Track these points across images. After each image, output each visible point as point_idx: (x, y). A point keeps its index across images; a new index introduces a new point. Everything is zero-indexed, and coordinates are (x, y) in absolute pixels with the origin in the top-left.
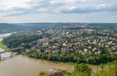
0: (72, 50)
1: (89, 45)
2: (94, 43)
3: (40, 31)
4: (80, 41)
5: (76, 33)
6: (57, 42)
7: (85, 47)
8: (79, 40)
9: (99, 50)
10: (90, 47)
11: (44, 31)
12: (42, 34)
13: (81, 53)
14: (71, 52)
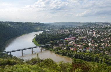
0: (98, 50)
3: (68, 30)
4: (107, 42)
5: (104, 33)
6: (83, 41)
8: (106, 40)
11: (71, 30)
12: (70, 33)
13: (107, 54)
14: (96, 52)
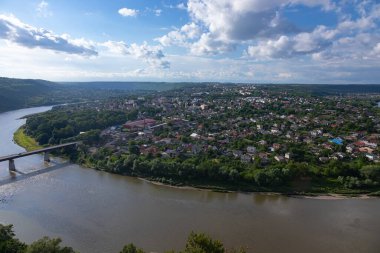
0: (215, 148)
1: (259, 136)
2: (273, 131)
3: (132, 101)
4: (235, 128)
5: (226, 108)
6: (176, 129)
7: (249, 141)
8: (233, 123)
9: (287, 151)
10: (263, 142)
11: (142, 102)
12: (138, 107)
13: (239, 158)
14: (212, 154)
